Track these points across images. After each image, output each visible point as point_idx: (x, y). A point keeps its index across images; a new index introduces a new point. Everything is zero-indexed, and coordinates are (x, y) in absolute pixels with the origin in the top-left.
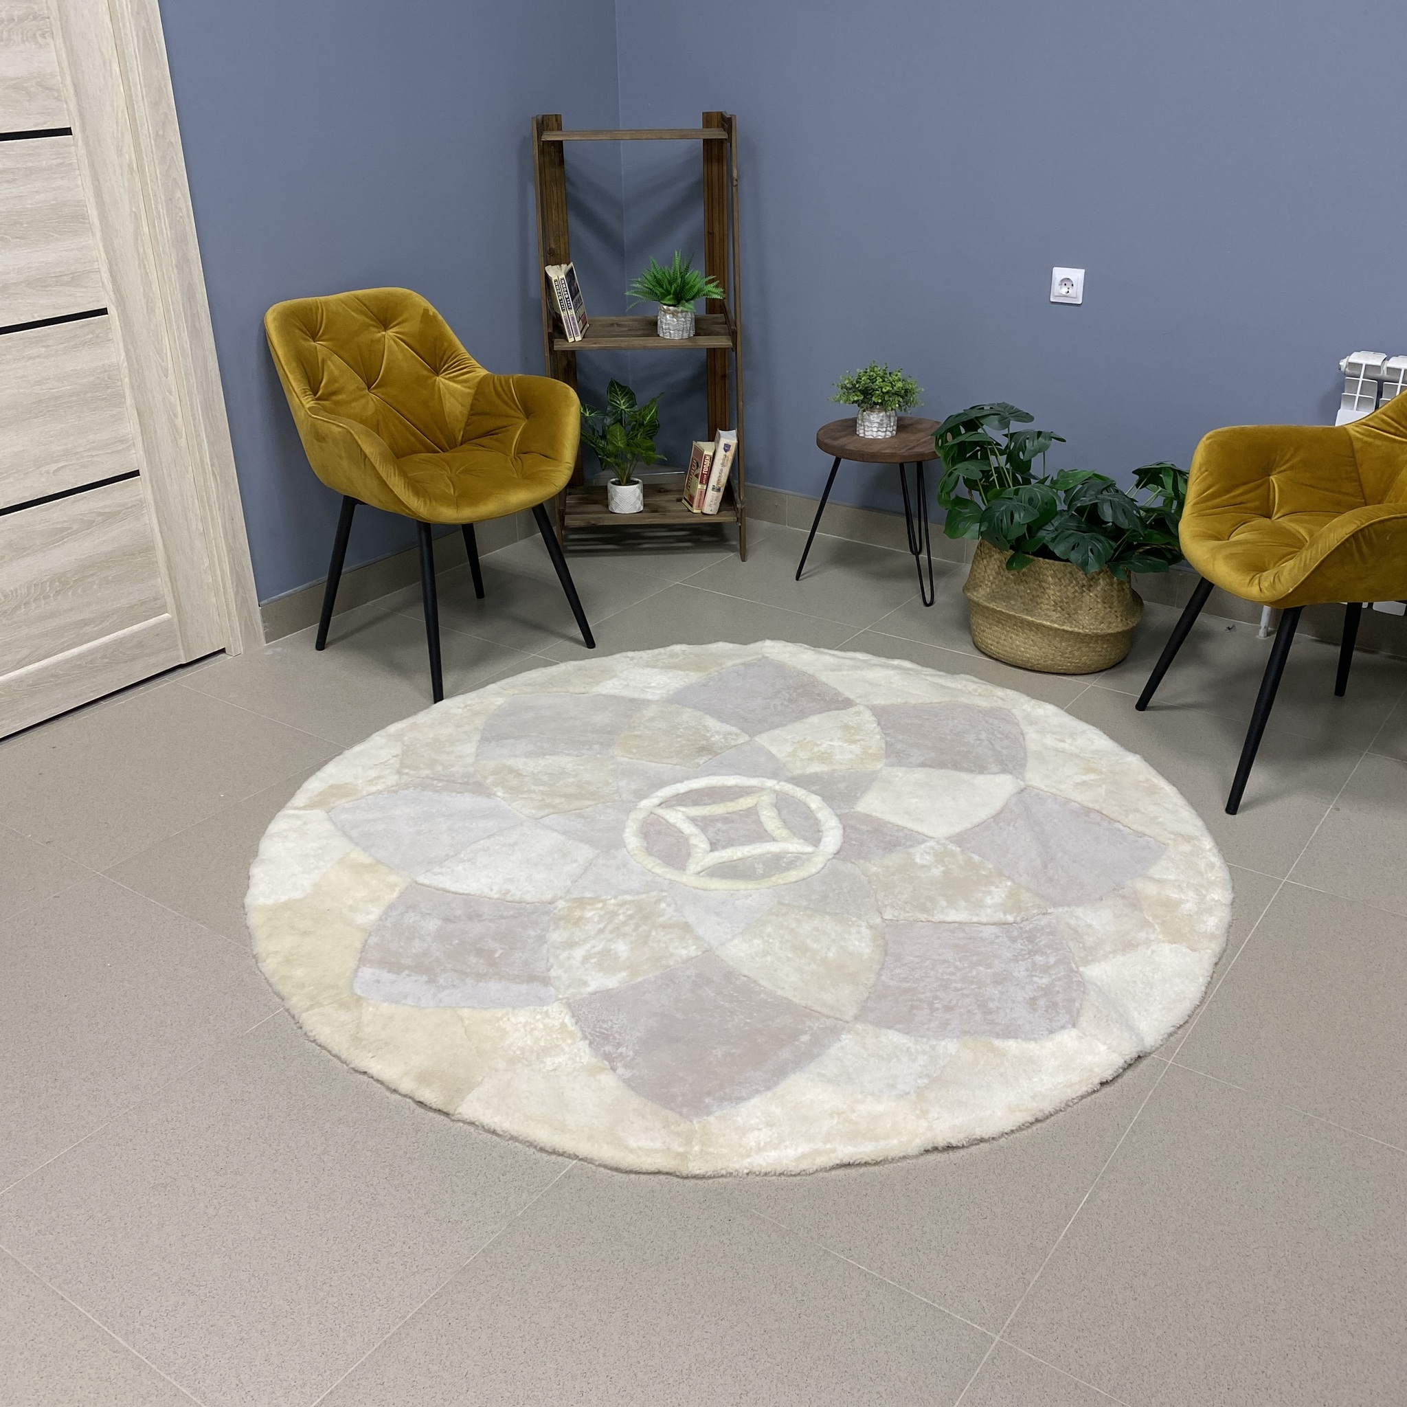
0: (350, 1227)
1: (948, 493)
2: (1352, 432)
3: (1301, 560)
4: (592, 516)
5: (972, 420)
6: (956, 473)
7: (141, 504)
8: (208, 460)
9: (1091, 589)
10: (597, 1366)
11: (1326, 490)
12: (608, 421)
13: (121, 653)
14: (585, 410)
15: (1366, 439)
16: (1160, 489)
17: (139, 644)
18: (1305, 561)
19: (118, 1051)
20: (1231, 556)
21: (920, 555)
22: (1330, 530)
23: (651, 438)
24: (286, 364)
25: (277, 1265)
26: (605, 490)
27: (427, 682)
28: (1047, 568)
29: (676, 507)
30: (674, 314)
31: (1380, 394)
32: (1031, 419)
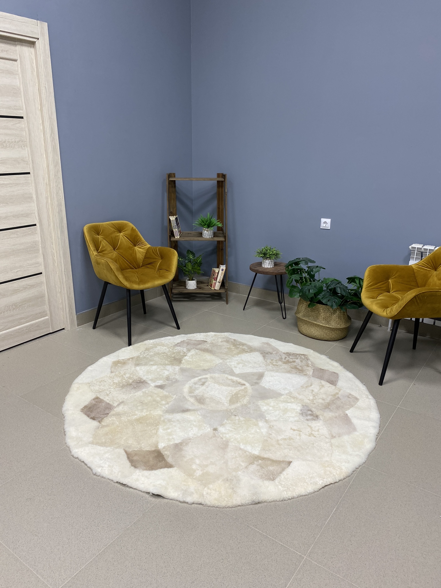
0: (90, 514)
1: (290, 284)
2: (414, 267)
3: (399, 305)
4: (181, 290)
5: (296, 262)
6: (292, 278)
7: (42, 283)
8: (63, 270)
9: (334, 314)
10: (170, 564)
11: (407, 284)
12: (187, 261)
13: (32, 328)
14: (180, 258)
15: (418, 269)
16: (355, 284)
17: (38, 326)
18: (400, 305)
19: (19, 454)
20: (377, 304)
21: (282, 304)
22: (407, 295)
23: (199, 267)
24: (89, 242)
25: (65, 527)
26: (185, 282)
27: (126, 339)
28: (320, 307)
29: (207, 287)
30: (207, 231)
31: (422, 257)
32: (315, 262)
